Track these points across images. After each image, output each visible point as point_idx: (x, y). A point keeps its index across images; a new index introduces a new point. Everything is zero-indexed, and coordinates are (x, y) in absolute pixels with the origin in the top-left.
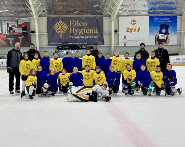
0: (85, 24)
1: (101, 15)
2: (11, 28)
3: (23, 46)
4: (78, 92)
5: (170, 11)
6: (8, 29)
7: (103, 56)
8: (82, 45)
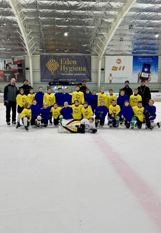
0: (75, 62)
1: (89, 54)
2: (7, 65)
3: (18, 82)
4: (67, 124)
5: (152, 51)
6: (5, 66)
7: (90, 92)
8: (71, 81)
